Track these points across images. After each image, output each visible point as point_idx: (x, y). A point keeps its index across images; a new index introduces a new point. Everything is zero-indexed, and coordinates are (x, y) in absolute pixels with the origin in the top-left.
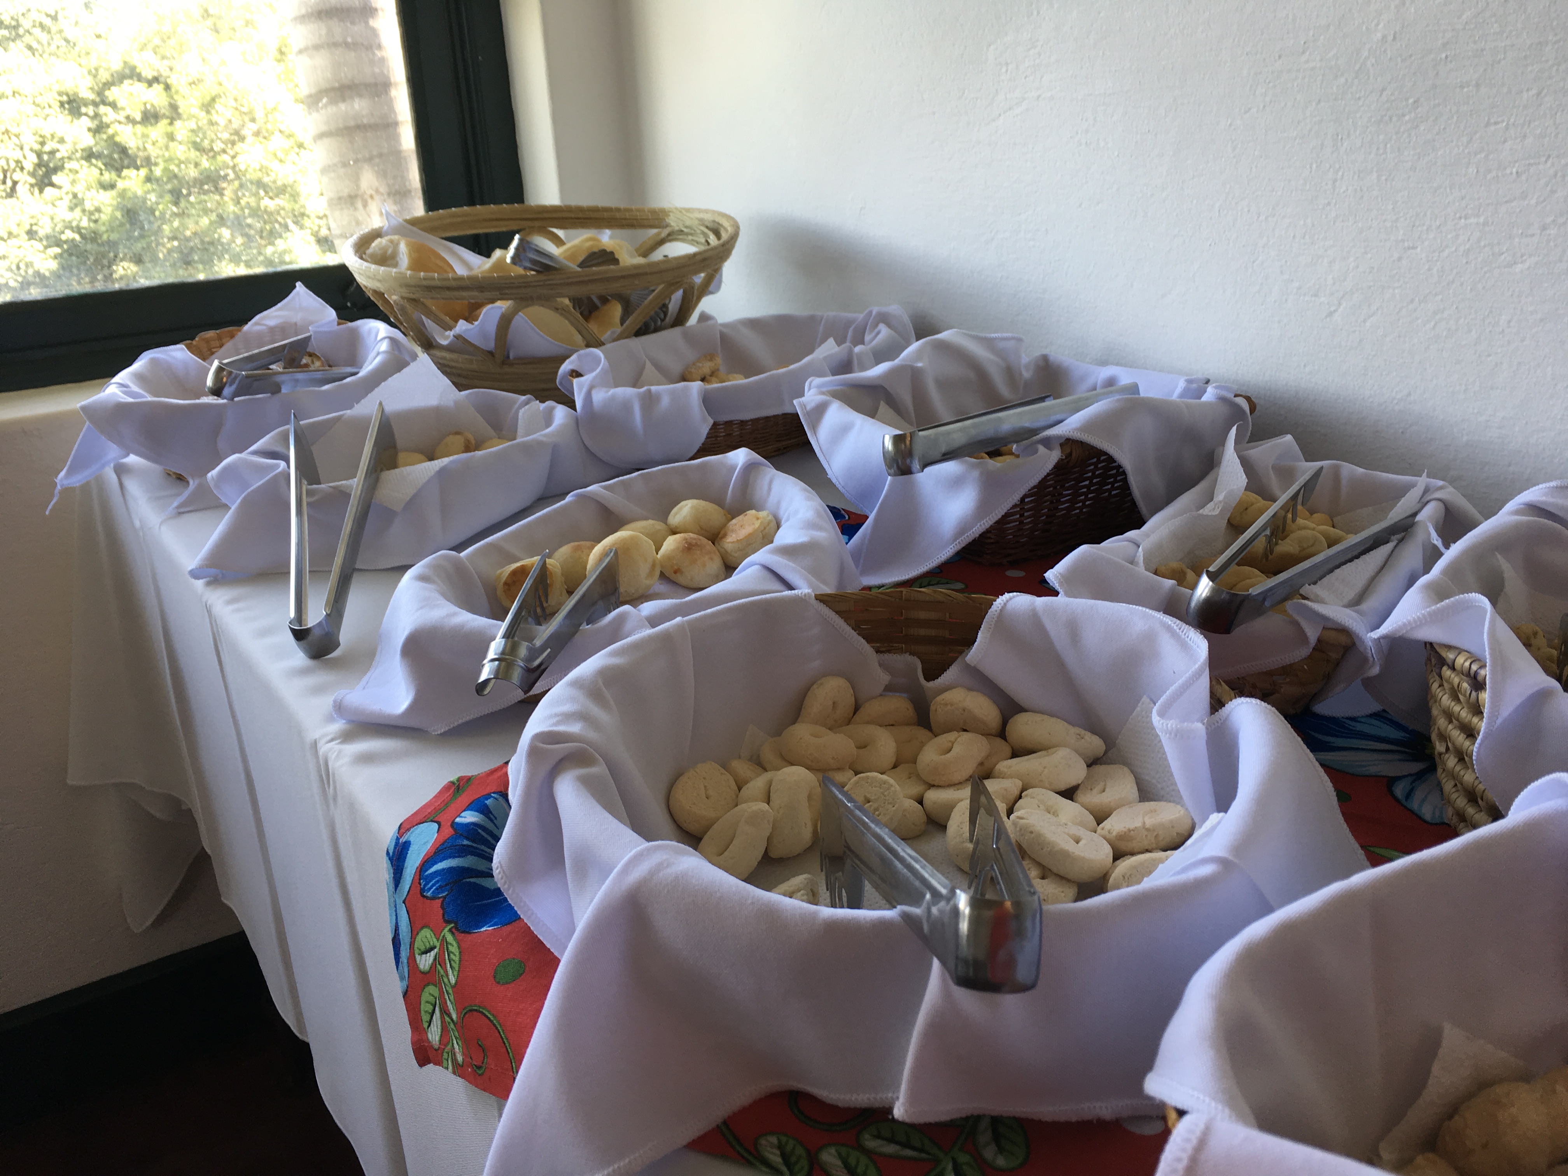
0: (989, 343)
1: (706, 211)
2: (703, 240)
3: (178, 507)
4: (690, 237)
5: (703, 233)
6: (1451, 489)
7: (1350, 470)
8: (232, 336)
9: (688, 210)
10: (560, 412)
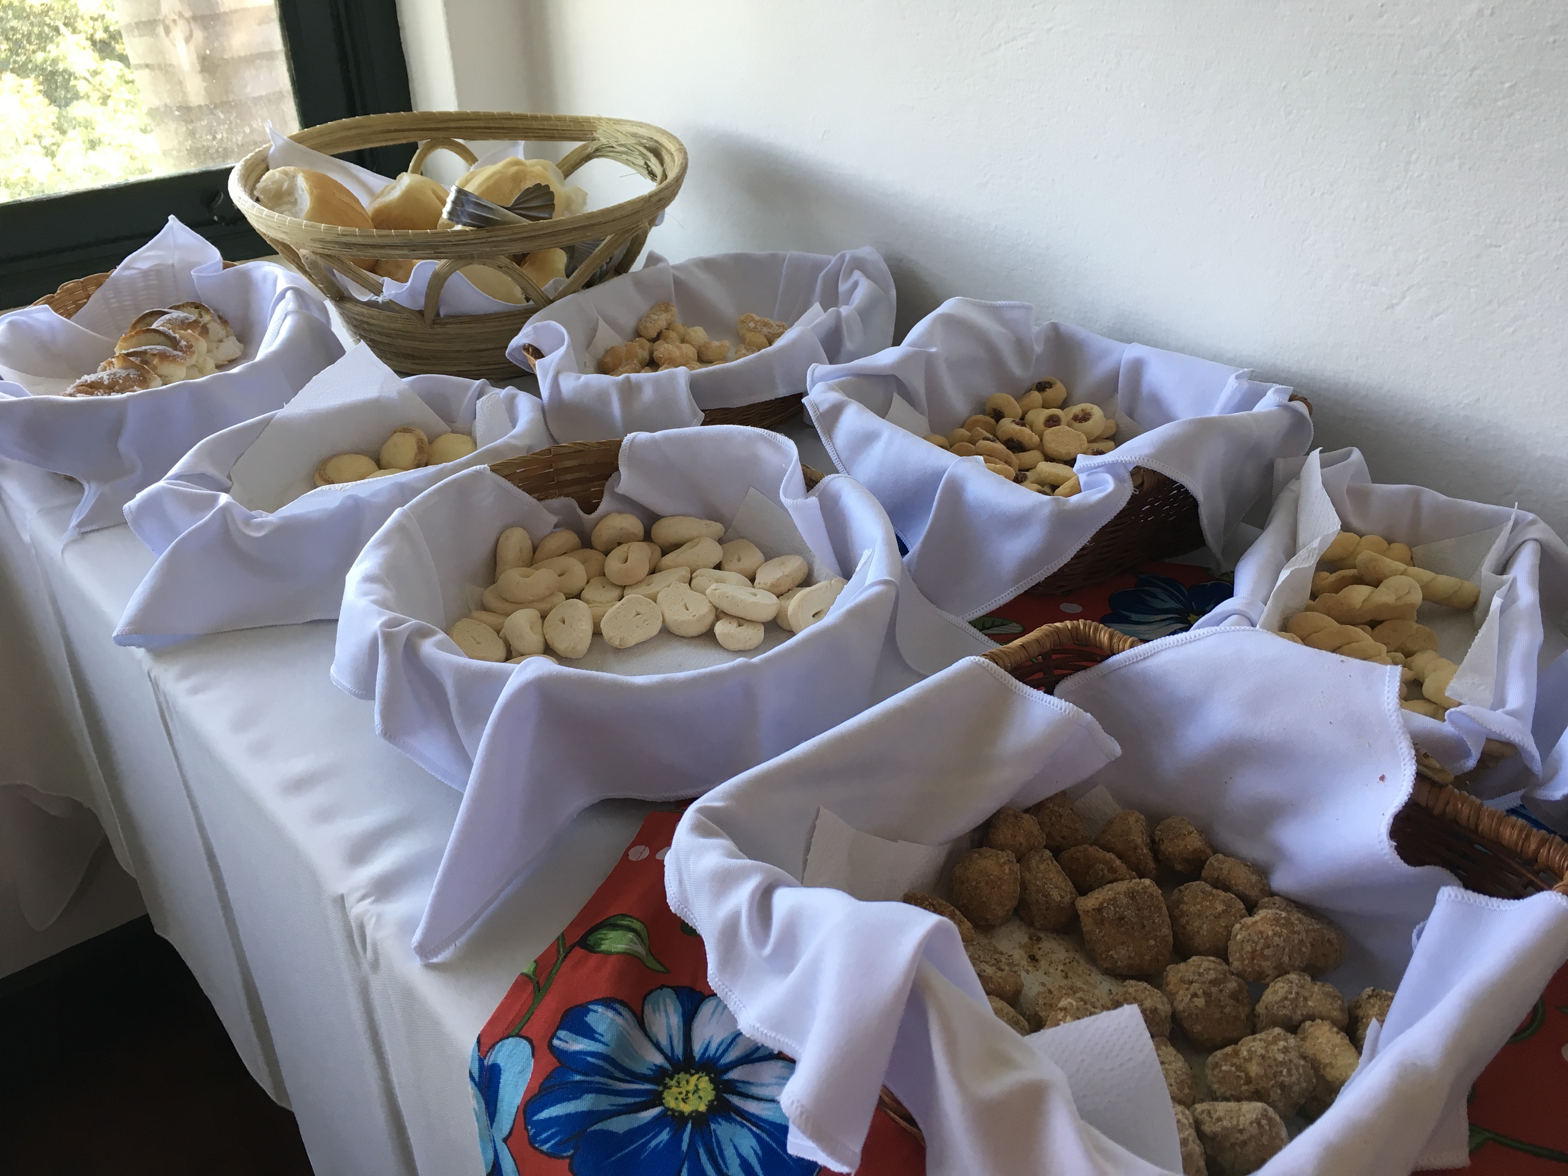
0: (995, 312)
1: (641, 125)
2: (642, 163)
3: (79, 525)
4: (624, 157)
5: (642, 154)
6: (1542, 525)
7: (1432, 497)
8: (99, 285)
9: (618, 122)
10: (524, 402)
